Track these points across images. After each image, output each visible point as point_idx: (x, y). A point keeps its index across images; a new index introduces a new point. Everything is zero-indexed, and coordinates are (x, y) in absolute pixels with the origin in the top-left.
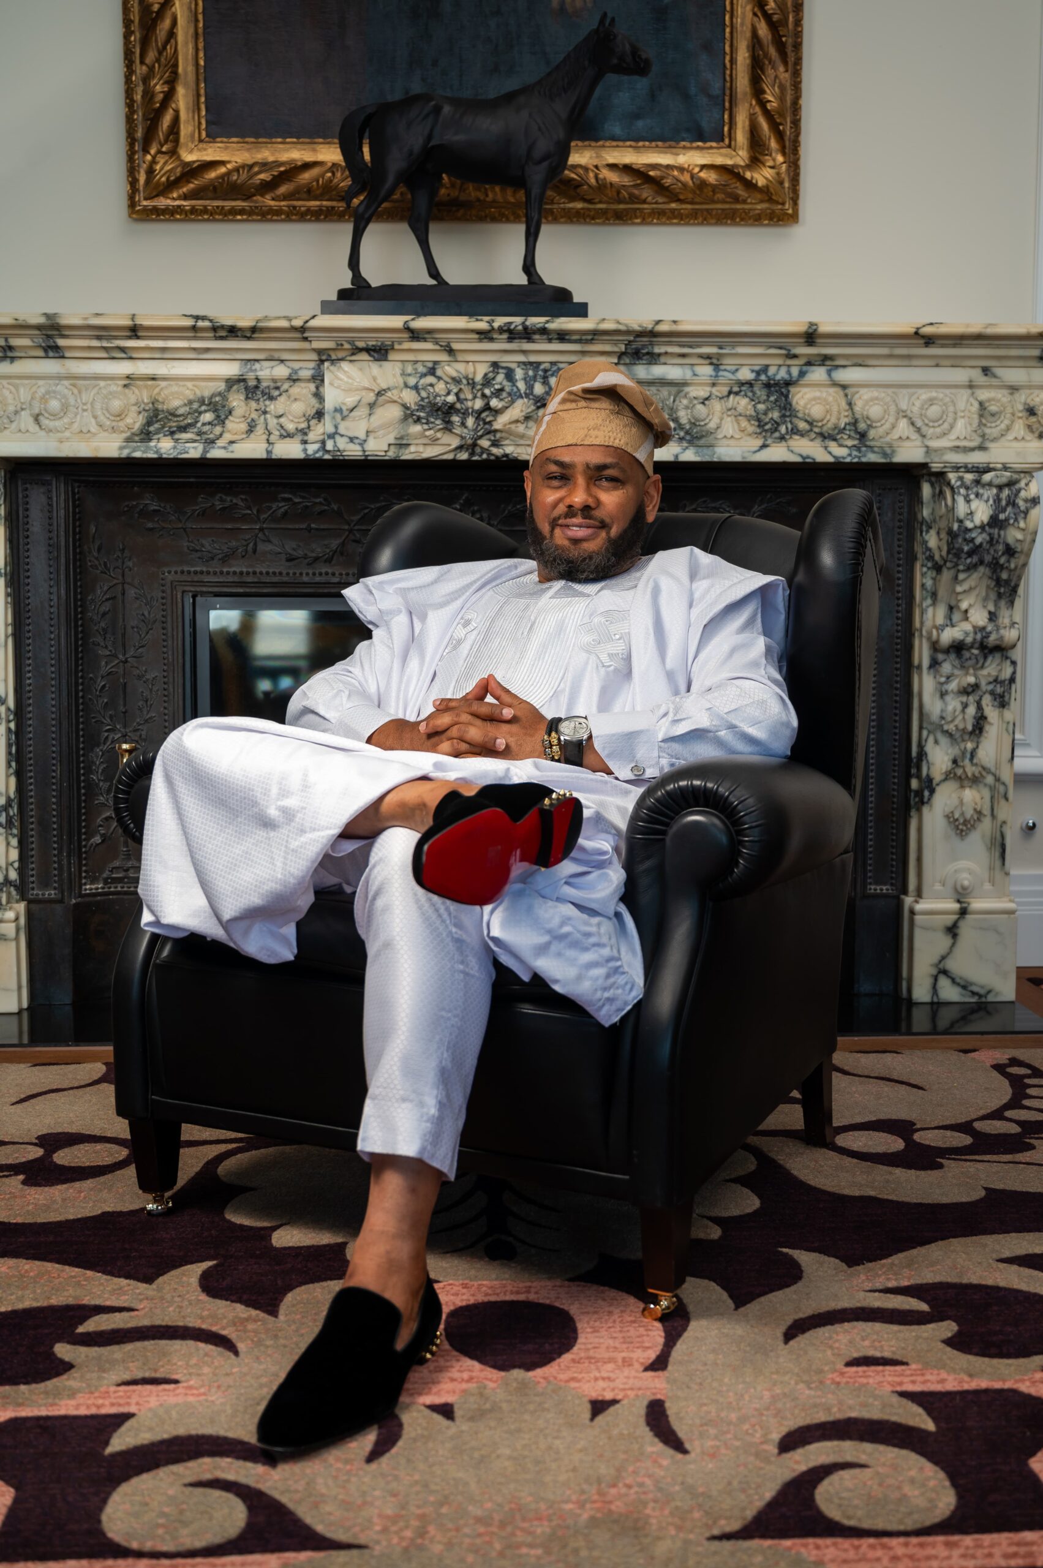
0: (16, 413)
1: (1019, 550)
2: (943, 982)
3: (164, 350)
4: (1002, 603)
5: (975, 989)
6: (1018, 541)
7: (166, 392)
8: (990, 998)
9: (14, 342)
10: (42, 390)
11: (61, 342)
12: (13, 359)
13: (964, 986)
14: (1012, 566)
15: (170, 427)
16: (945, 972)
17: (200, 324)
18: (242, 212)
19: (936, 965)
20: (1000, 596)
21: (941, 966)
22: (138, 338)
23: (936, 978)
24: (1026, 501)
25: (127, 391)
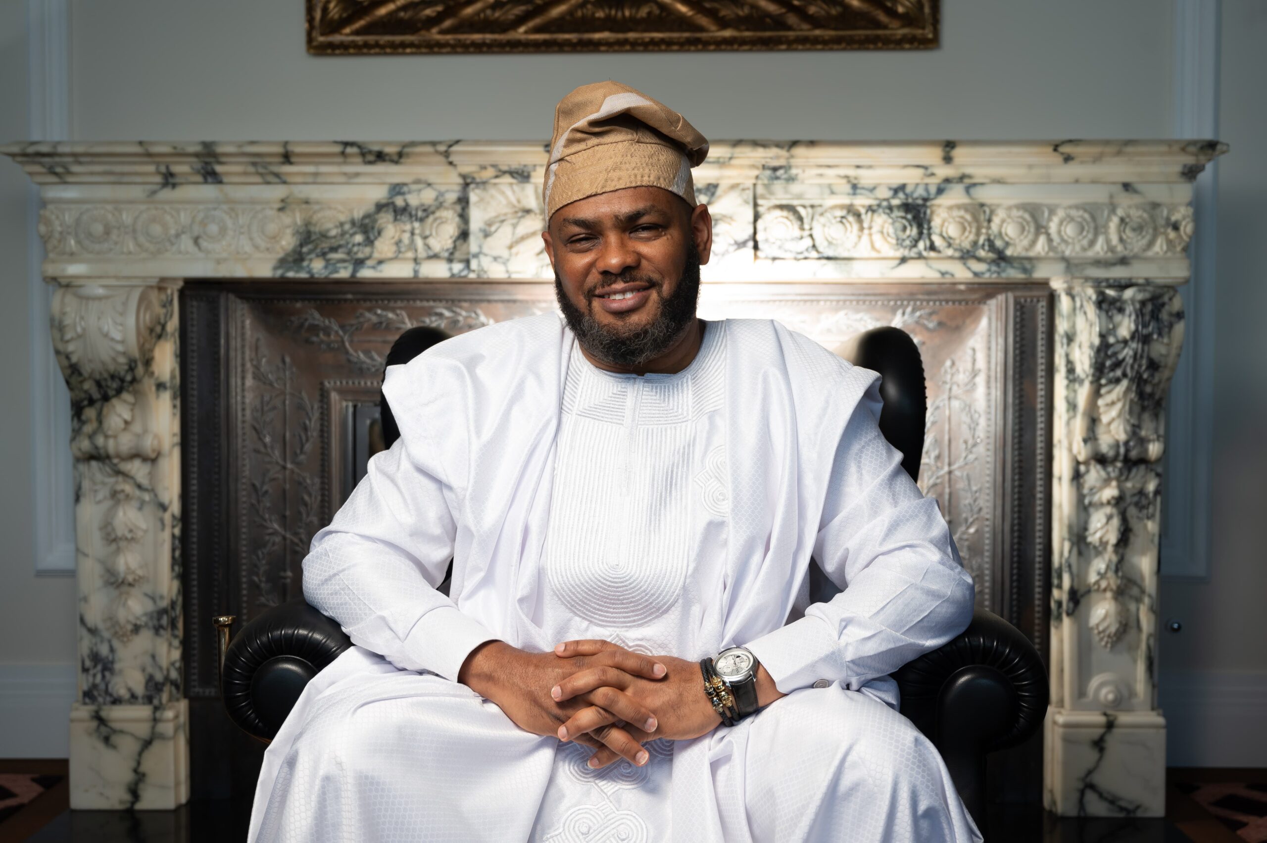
0: (178, 236)
1: (1163, 364)
2: (1090, 796)
3: (316, 174)
4: (1146, 416)
5: (1123, 804)
6: (1162, 355)
7: (319, 215)
8: (1140, 814)
9: (175, 169)
10: (201, 215)
11: (219, 169)
12: (174, 186)
13: (1112, 801)
14: (1156, 380)
15: (322, 249)
16: (1092, 787)
17: (349, 150)
18: (412, 45)
19: (1083, 779)
20: (1143, 409)
21: (1088, 780)
22: (291, 163)
23: (1082, 793)
24: (1171, 314)
25: (281, 214)
